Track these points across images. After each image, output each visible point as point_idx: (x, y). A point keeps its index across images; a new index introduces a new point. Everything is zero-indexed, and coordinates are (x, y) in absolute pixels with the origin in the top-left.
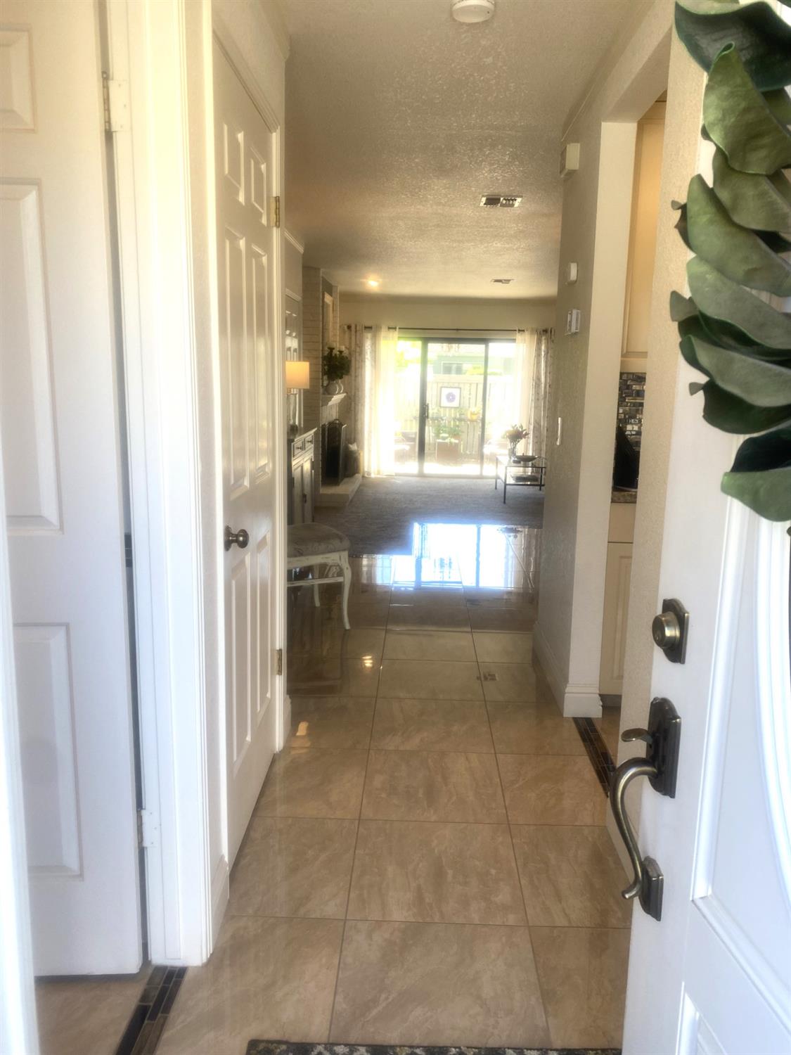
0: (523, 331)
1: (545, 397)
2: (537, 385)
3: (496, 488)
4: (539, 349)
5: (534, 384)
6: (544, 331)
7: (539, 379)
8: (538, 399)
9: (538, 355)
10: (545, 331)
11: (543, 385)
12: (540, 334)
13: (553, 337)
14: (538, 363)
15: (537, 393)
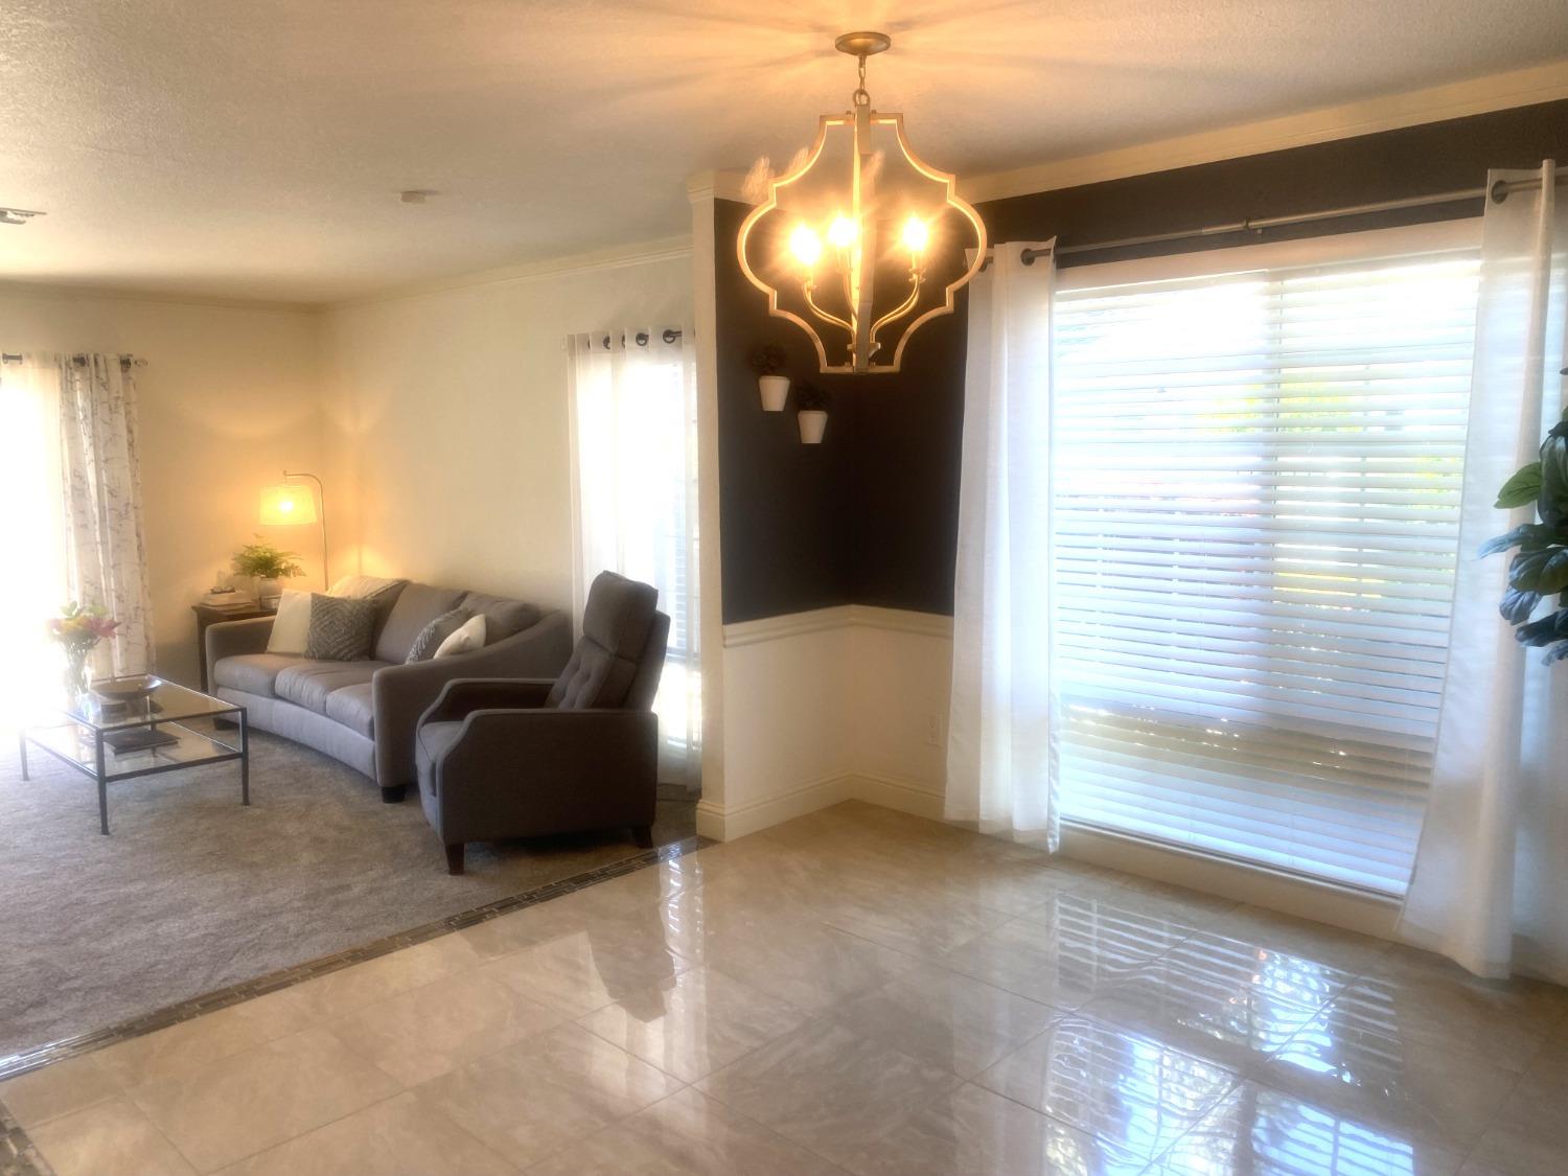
0: (19, 358)
1: (103, 520)
2: (78, 491)
3: (26, 778)
4: (69, 403)
5: (69, 491)
6: (75, 360)
7: (78, 476)
8: (85, 526)
9: (71, 419)
10: (81, 361)
11: (93, 491)
12: (67, 364)
13: (103, 375)
14: (73, 438)
15: (80, 511)
